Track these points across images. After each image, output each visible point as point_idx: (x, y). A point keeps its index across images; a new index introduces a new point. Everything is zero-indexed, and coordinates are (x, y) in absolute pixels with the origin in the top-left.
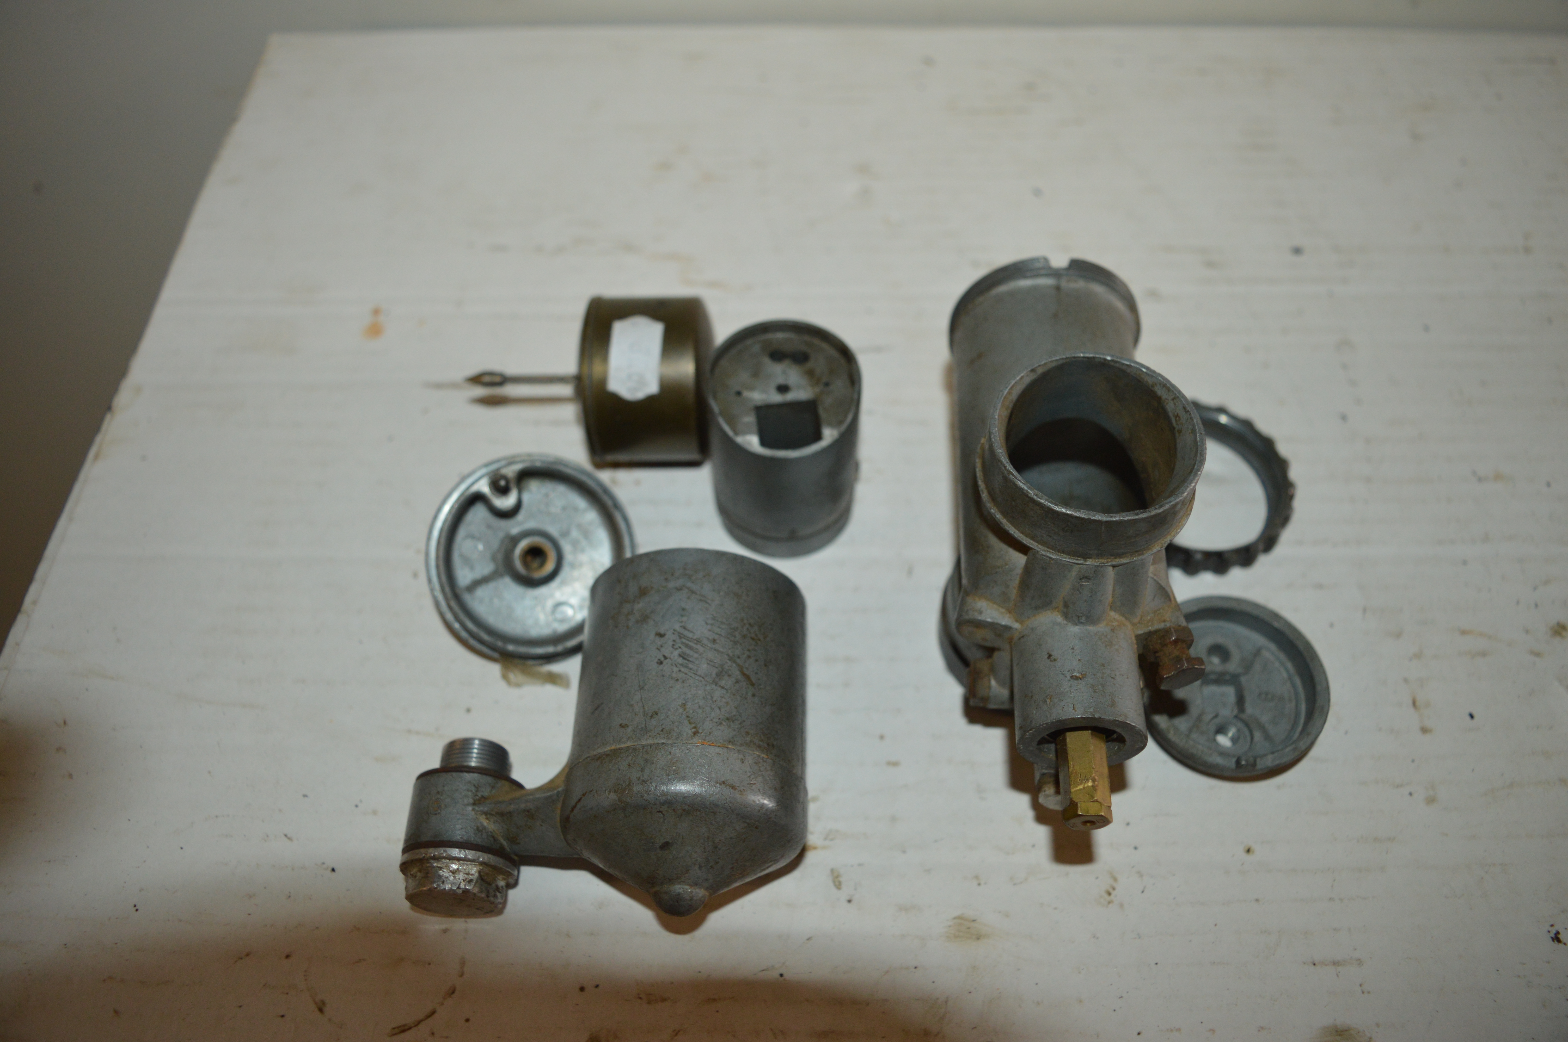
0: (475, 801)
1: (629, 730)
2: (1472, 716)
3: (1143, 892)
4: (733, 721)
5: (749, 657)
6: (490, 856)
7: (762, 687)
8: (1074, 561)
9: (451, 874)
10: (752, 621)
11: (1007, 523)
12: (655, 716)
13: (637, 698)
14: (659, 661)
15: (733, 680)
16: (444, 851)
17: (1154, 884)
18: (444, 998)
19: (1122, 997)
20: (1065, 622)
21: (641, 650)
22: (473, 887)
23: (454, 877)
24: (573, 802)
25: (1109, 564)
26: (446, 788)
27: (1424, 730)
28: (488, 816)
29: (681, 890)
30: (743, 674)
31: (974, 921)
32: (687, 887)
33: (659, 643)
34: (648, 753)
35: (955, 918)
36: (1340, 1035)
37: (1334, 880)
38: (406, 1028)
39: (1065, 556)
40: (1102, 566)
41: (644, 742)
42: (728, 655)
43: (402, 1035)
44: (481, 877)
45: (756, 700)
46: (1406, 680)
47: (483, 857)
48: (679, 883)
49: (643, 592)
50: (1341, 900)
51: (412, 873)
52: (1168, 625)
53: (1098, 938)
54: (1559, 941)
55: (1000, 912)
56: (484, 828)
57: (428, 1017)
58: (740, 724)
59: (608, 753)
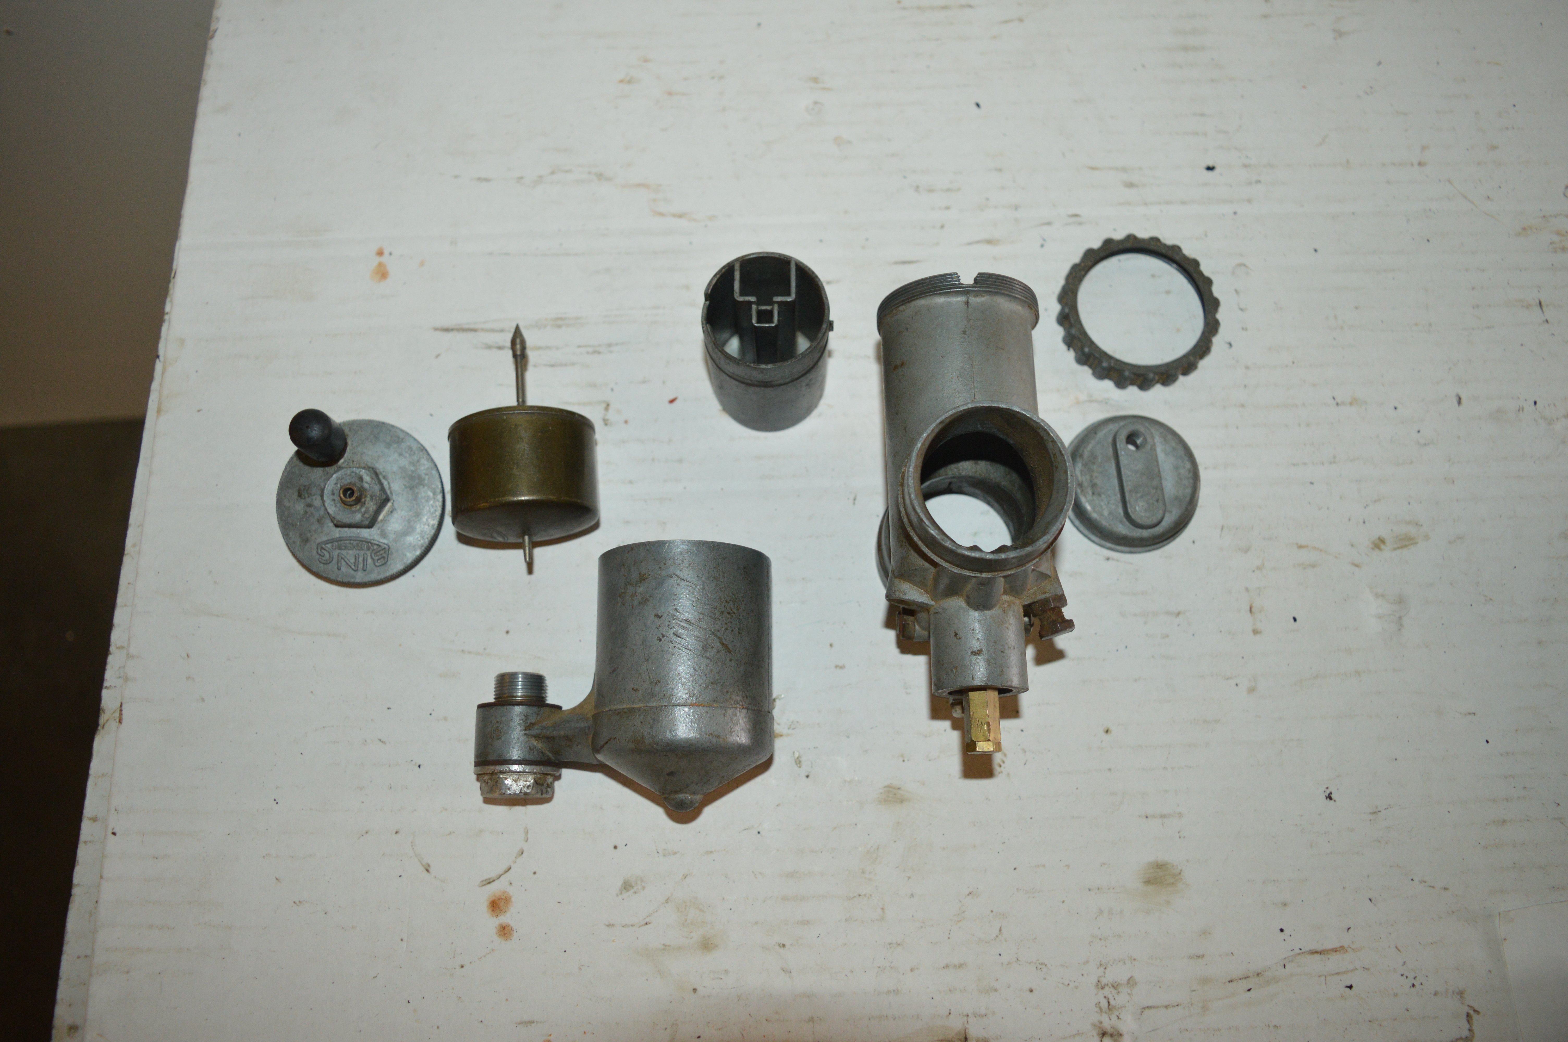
0: (526, 727)
1: (640, 693)
2: (1295, 620)
3: (1025, 764)
4: (716, 684)
5: (727, 629)
6: (541, 767)
7: (737, 651)
8: (973, 575)
9: (514, 782)
10: (728, 599)
11: (922, 544)
12: (658, 683)
13: (644, 667)
14: (659, 638)
15: (715, 650)
16: (507, 767)
17: (1034, 758)
18: (516, 858)
19: (1004, 843)
20: (968, 607)
21: (644, 629)
22: (531, 791)
23: (517, 784)
24: (602, 743)
25: (999, 575)
26: (503, 719)
27: (1255, 632)
28: (537, 738)
29: (684, 798)
30: (723, 644)
31: (899, 789)
32: (688, 795)
33: (658, 623)
34: (655, 714)
35: (885, 787)
36: (1159, 868)
37: (1169, 754)
38: (491, 880)
39: (965, 571)
40: (994, 578)
41: (651, 704)
42: (711, 631)
43: (489, 885)
44: (536, 782)
45: (733, 663)
46: (1247, 589)
47: (536, 769)
48: (681, 793)
49: (642, 578)
50: (1173, 769)
51: (484, 779)
52: (1047, 595)
53: (989, 800)
54: (1331, 798)
55: (918, 782)
56: (535, 747)
57: (506, 872)
58: (722, 685)
59: (625, 710)
